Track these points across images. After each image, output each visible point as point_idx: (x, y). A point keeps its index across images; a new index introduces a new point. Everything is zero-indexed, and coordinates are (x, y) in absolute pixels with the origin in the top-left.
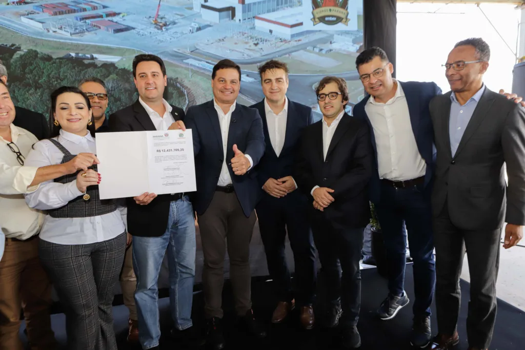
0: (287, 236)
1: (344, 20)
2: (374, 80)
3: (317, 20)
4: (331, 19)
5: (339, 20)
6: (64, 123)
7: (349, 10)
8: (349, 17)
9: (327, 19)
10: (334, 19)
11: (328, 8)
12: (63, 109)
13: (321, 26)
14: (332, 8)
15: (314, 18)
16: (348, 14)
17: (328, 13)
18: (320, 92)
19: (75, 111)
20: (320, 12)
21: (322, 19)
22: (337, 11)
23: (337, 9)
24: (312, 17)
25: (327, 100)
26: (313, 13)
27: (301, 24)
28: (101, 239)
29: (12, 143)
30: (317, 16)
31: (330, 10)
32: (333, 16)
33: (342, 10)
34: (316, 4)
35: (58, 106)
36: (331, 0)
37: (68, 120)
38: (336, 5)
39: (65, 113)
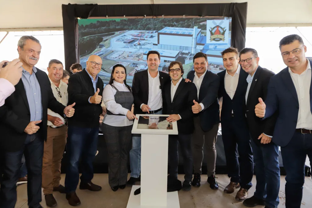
1: (223, 39)
2: (293, 56)
3: (212, 40)
4: (218, 39)
5: (221, 39)
7: (225, 36)
8: (225, 38)
9: (216, 39)
10: (219, 39)
11: (217, 35)
12: (117, 73)
13: (214, 42)
14: (218, 35)
15: (211, 39)
17: (217, 37)
18: (171, 68)
21: (214, 39)
22: (220, 36)
23: (220, 35)
24: (210, 38)
25: (175, 72)
26: (210, 37)
28: (126, 125)
29: (58, 87)
30: (212, 38)
31: (217, 36)
32: (218, 38)
33: (222, 36)
34: (212, 34)
35: (115, 72)
36: (218, 32)
37: (118, 77)
38: (220, 34)
39: (117, 75)
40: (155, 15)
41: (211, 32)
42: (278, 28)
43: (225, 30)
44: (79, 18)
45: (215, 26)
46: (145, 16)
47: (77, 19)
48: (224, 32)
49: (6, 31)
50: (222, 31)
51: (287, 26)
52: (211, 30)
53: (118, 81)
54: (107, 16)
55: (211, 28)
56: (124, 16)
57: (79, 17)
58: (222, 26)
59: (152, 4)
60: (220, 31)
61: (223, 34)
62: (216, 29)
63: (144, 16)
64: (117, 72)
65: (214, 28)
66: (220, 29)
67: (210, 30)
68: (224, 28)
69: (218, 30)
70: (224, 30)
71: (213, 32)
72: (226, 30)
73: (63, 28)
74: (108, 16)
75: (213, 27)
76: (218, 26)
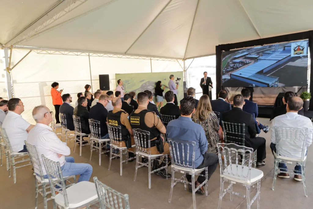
1: (303, 53)
15: (294, 54)
17: (298, 52)
23: (300, 51)
33: (302, 51)
34: (295, 51)
36: (299, 49)
41: (294, 50)
45: (297, 46)
46: (255, 45)
50: (302, 48)
54: (235, 48)
58: (302, 45)
61: (303, 50)
65: (296, 47)
66: (300, 47)
68: (303, 47)
69: (299, 48)
71: (296, 49)
75: (295, 47)
76: (299, 46)
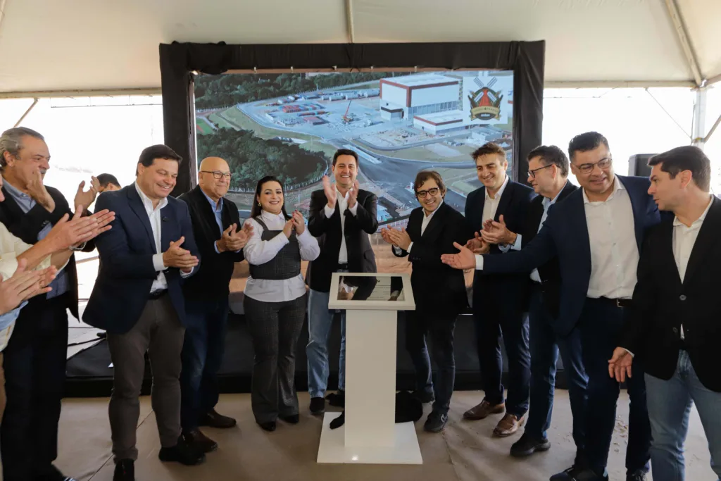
0: (501, 338)
1: (496, 116)
3: (474, 116)
4: (485, 115)
5: (492, 116)
6: (267, 205)
7: (501, 108)
8: (501, 113)
9: (482, 115)
10: (488, 115)
11: (483, 107)
12: (267, 193)
13: (478, 121)
14: (487, 107)
15: (472, 115)
16: (500, 111)
17: (484, 111)
18: (419, 190)
19: (276, 196)
20: (477, 110)
21: (479, 116)
22: (491, 109)
23: (491, 107)
24: (470, 114)
26: (471, 111)
27: (461, 120)
28: (287, 299)
30: (475, 113)
31: (485, 109)
32: (487, 113)
33: (496, 109)
34: (473, 104)
35: (263, 192)
36: (487, 101)
37: (270, 202)
38: (490, 105)
39: (269, 197)
40: (356, 67)
41: (472, 100)
42: (610, 89)
43: (500, 96)
44: (195, 73)
45: (479, 88)
46: (335, 67)
47: (193, 74)
48: (499, 100)
49: (32, 97)
50: (494, 99)
51: (627, 86)
52: (471, 96)
53: (270, 211)
54: (255, 68)
55: (472, 93)
56: (292, 68)
57: (196, 70)
58: (495, 88)
59: (349, 44)
60: (490, 100)
61: (497, 104)
62: (481, 94)
63: (334, 69)
64: (267, 191)
65: (478, 92)
66: (489, 94)
67: (469, 96)
68: (499, 93)
69: (485, 95)
70: (497, 98)
71: (477, 100)
72: (502, 96)
73: (161, 91)
74: (257, 69)
75: (475, 91)
76: (485, 89)
